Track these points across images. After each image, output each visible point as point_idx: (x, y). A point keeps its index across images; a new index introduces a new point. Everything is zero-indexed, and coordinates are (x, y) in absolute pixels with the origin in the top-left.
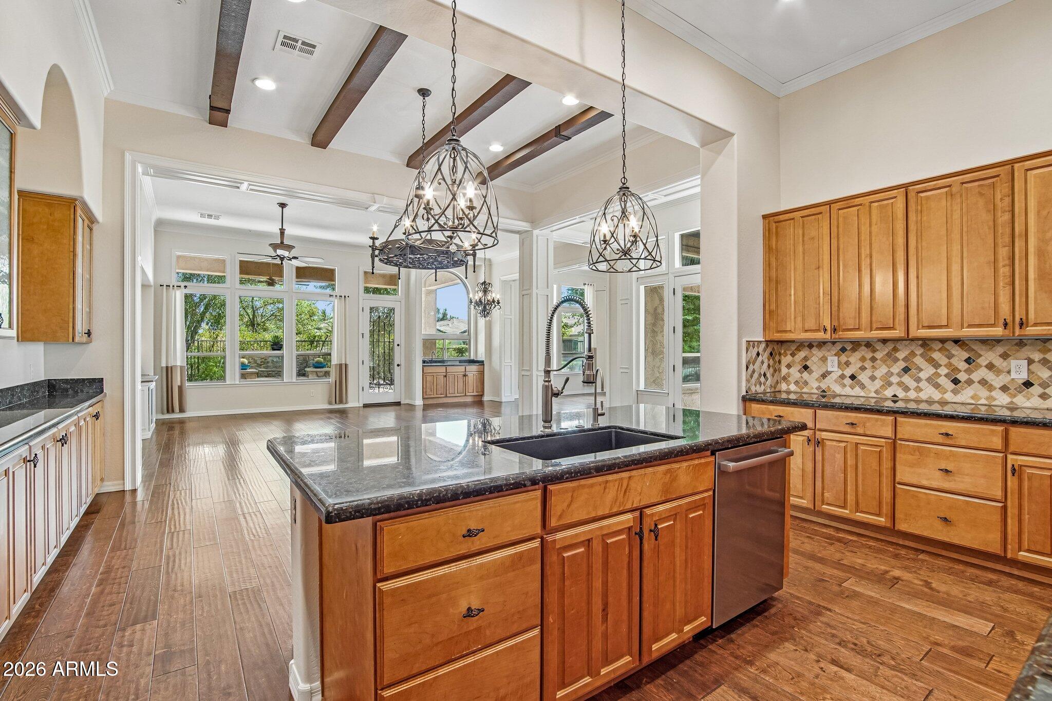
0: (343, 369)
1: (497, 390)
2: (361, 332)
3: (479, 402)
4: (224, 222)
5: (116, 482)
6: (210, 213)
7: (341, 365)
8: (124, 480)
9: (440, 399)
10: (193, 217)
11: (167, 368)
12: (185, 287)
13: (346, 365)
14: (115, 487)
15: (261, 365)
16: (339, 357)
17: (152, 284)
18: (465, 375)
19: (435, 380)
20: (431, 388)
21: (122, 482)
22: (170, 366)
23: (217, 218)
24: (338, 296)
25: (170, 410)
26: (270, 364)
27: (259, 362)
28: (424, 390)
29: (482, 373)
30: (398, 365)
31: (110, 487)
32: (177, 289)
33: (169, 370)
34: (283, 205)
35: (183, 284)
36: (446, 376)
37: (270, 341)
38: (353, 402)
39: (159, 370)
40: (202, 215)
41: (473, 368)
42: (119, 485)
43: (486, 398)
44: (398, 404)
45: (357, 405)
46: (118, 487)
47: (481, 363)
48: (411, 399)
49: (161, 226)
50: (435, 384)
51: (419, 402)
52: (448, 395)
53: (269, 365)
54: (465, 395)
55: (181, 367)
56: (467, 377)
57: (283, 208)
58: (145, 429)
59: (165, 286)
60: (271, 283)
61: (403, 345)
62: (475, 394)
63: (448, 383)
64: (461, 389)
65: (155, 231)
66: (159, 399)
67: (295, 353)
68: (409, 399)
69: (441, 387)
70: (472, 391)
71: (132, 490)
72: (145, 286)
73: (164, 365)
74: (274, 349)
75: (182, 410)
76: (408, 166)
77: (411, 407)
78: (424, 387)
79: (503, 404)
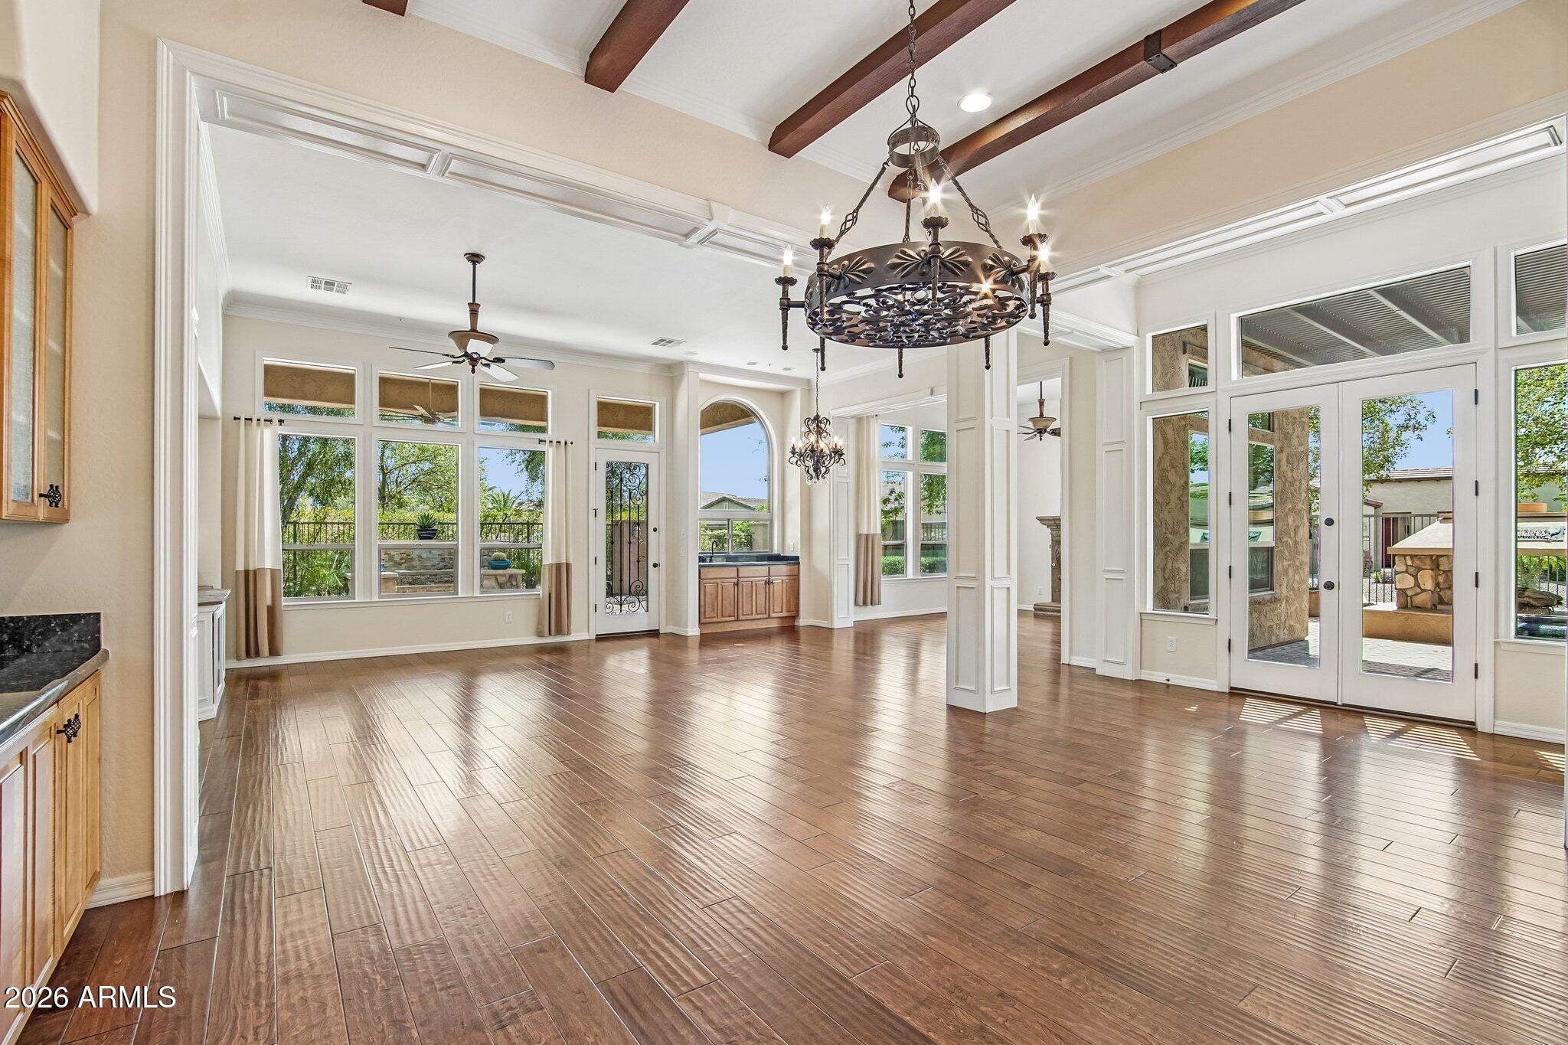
0: (562, 571)
1: (825, 606)
2: (592, 506)
3: (789, 630)
4: (356, 299)
5: (129, 877)
6: (330, 278)
7: (558, 566)
8: (152, 868)
9: (726, 624)
10: (297, 288)
11: (247, 572)
12: (281, 421)
13: (568, 566)
14: (133, 890)
15: (400, 564)
16: (557, 551)
17: (219, 414)
18: (768, 583)
19: (720, 591)
20: (713, 606)
21: (148, 874)
22: (251, 568)
23: (343, 289)
24: (554, 443)
25: (252, 651)
26: (416, 563)
27: (397, 559)
28: (702, 610)
29: (795, 578)
30: (655, 565)
31: (115, 890)
32: (266, 426)
33: (250, 578)
34: (475, 258)
35: (276, 416)
36: (737, 584)
37: (415, 524)
38: (580, 632)
39: (231, 578)
40: (315, 284)
41: (781, 570)
42: (139, 882)
43: (803, 621)
44: (654, 634)
45: (584, 636)
46: (139, 888)
47: (795, 560)
48: (677, 624)
49: (235, 304)
50: (720, 598)
51: (693, 631)
52: (741, 618)
53: (414, 563)
54: (769, 617)
55: (273, 571)
56: (771, 586)
57: (474, 263)
58: (205, 700)
59: (243, 420)
60: (430, 420)
61: (662, 529)
62: (785, 614)
63: (740, 596)
64: (761, 608)
65: (224, 315)
66: (232, 633)
67: (478, 544)
68: (674, 625)
69: (730, 604)
70: (779, 610)
71: (177, 893)
72: (205, 419)
73: (240, 567)
74: (421, 538)
75: (274, 651)
76: (771, 147)
77: (678, 641)
78: (702, 604)
79: (835, 632)
